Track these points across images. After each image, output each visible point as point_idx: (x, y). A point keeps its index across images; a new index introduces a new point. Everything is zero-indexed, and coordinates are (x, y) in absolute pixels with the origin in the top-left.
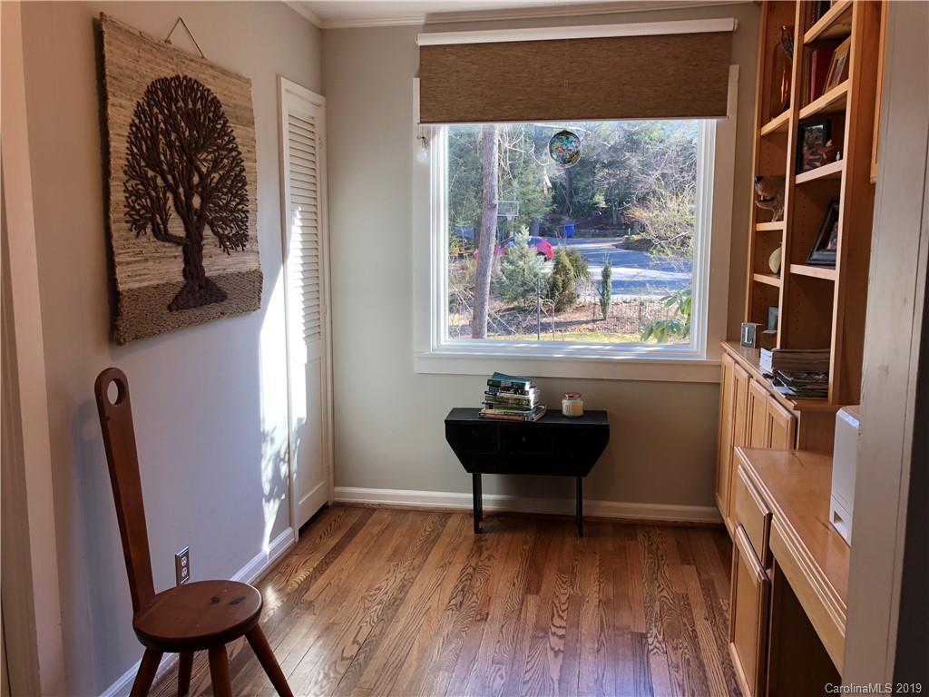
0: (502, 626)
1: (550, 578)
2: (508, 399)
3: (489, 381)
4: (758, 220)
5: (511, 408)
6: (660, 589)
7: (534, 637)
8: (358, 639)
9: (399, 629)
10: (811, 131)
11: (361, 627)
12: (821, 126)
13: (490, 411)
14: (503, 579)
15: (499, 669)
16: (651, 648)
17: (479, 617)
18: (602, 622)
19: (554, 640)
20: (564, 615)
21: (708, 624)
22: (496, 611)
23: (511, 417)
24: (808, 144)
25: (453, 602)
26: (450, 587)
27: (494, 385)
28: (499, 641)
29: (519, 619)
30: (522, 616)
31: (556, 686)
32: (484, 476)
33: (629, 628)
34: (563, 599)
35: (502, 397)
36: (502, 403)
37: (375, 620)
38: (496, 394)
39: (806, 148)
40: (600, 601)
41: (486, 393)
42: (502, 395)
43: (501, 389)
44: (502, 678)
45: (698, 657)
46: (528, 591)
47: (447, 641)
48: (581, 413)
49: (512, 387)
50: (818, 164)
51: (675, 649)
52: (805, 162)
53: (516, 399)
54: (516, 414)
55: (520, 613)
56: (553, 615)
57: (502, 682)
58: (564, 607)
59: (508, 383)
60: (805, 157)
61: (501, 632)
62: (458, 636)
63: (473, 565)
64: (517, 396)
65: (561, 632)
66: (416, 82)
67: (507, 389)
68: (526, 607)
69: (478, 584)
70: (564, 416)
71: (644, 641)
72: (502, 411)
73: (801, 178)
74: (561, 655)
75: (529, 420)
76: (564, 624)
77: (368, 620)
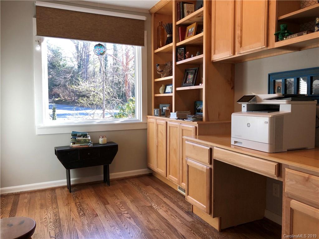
0: (105, 216)
1: (109, 199)
2: (81, 140)
3: (72, 134)
4: (155, 78)
5: (82, 143)
6: (146, 194)
7: (119, 216)
8: (51, 236)
9: (66, 228)
10: (180, 50)
11: (49, 232)
12: (183, 48)
13: (74, 145)
14: (93, 203)
15: (115, 228)
16: (156, 208)
17: (94, 216)
18: (136, 206)
19: (126, 215)
20: (123, 207)
21: (166, 198)
22: (99, 212)
23: (83, 146)
24: (179, 53)
25: (80, 214)
26: (75, 210)
27: (74, 135)
28: (108, 221)
29: (109, 212)
30: (109, 211)
31: (137, 226)
32: (71, 170)
33: (145, 206)
34: (119, 203)
35: (78, 140)
36: (79, 142)
37: (54, 228)
38: (76, 139)
39: (178, 54)
40: (131, 201)
41: (71, 139)
42: (78, 139)
43: (78, 137)
44: (118, 230)
45: (170, 207)
46: (105, 204)
47: (89, 226)
48: (106, 143)
49: (82, 135)
50: (182, 59)
51: (163, 207)
52: (178, 58)
53: (84, 140)
54: (85, 145)
55: (108, 211)
56: (120, 209)
57: (119, 231)
58: (121, 205)
59: (80, 134)
60: (178, 57)
61: (106, 217)
62: (91, 223)
63: (78, 202)
64: (84, 138)
65: (126, 212)
66: (34, 20)
67: (80, 136)
68: (108, 208)
69: (85, 207)
70: (100, 144)
71: (152, 207)
72: (79, 145)
73: (178, 63)
74: (131, 218)
75: (91, 146)
76: (125, 210)
77: (50, 229)
